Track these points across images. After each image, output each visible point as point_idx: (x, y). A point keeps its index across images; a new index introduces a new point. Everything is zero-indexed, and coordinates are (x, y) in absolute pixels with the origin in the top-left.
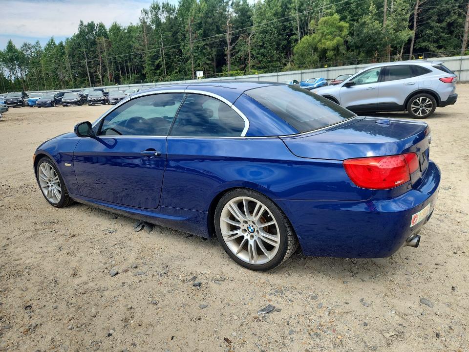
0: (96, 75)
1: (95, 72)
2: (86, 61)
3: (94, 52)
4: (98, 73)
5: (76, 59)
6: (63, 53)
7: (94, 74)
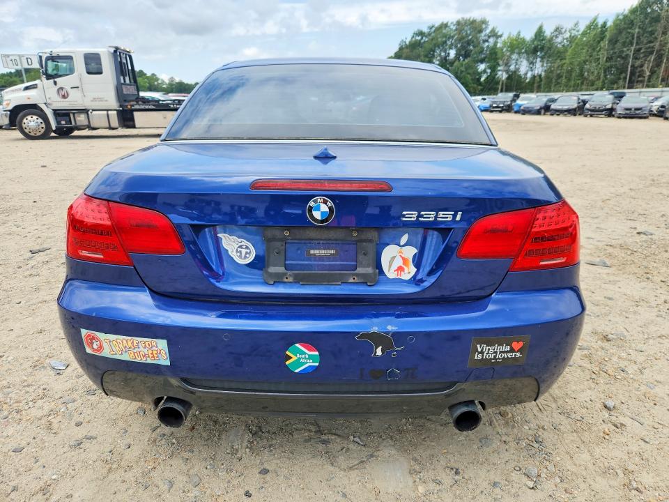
0: (642, 70)
1: (642, 66)
2: (633, 48)
3: (652, 33)
4: (645, 68)
5: (619, 45)
6: (602, 39)
7: (639, 69)
